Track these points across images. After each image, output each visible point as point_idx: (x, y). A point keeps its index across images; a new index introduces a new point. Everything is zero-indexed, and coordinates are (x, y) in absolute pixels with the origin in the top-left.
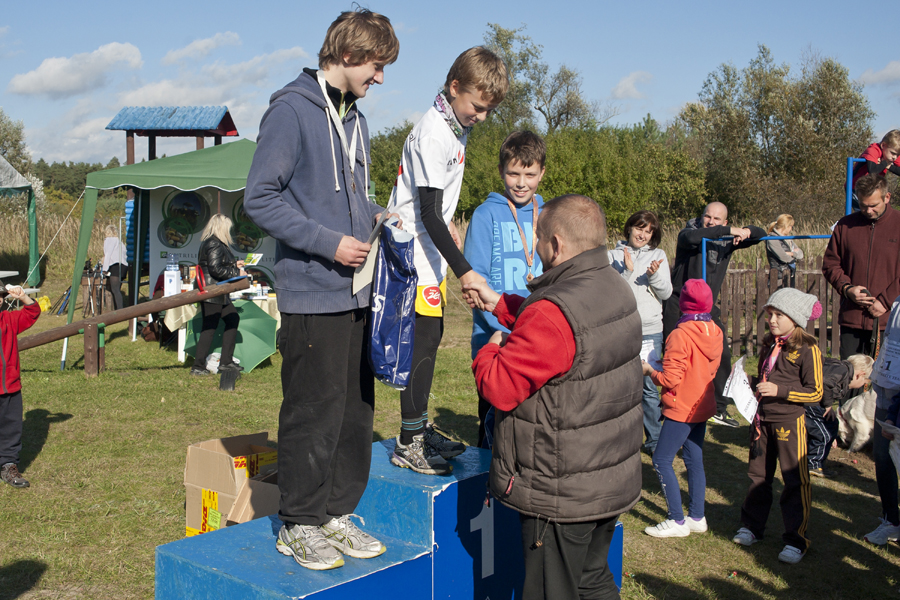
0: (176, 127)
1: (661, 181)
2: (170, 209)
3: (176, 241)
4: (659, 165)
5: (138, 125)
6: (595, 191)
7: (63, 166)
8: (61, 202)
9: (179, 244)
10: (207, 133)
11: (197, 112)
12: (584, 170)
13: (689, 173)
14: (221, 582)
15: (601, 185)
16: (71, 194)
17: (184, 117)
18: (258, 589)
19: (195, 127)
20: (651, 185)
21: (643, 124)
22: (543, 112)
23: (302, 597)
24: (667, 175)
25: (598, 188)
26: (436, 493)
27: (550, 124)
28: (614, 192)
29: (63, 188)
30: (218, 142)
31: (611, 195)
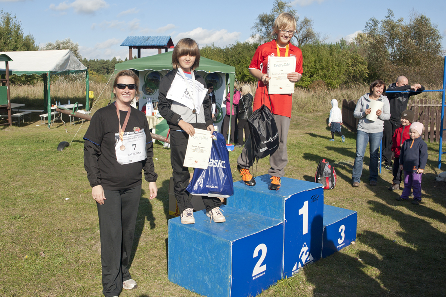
0: (150, 44)
1: (348, 66)
2: (147, 79)
3: (150, 92)
4: (348, 59)
5: (134, 44)
6: (320, 71)
7: (94, 61)
8: (93, 76)
9: (151, 93)
10: (162, 47)
11: (158, 38)
12: (315, 62)
13: (360, 63)
14: (198, 234)
15: (322, 68)
16: (97, 72)
17: (153, 40)
18: (215, 237)
19: (158, 44)
20: (344, 68)
21: (340, 42)
22: (297, 37)
23: (234, 241)
24: (350, 64)
25: (321, 69)
26: (286, 199)
27: (299, 42)
28: (328, 71)
29: (94, 70)
30: (166, 51)
31: (326, 73)
